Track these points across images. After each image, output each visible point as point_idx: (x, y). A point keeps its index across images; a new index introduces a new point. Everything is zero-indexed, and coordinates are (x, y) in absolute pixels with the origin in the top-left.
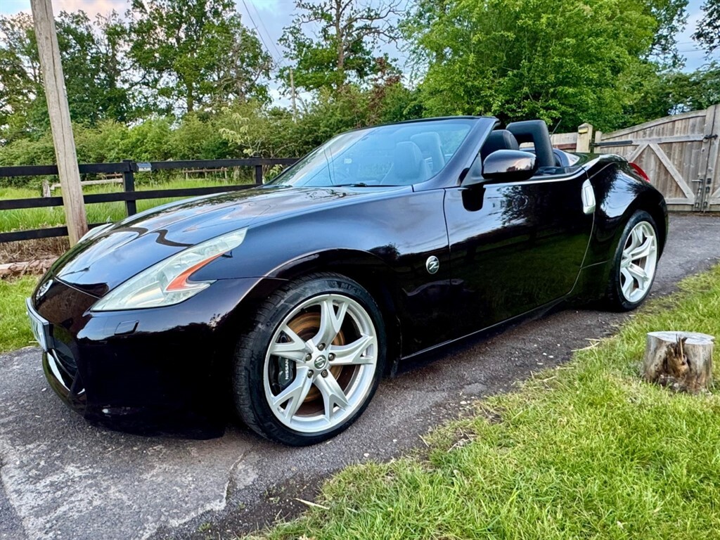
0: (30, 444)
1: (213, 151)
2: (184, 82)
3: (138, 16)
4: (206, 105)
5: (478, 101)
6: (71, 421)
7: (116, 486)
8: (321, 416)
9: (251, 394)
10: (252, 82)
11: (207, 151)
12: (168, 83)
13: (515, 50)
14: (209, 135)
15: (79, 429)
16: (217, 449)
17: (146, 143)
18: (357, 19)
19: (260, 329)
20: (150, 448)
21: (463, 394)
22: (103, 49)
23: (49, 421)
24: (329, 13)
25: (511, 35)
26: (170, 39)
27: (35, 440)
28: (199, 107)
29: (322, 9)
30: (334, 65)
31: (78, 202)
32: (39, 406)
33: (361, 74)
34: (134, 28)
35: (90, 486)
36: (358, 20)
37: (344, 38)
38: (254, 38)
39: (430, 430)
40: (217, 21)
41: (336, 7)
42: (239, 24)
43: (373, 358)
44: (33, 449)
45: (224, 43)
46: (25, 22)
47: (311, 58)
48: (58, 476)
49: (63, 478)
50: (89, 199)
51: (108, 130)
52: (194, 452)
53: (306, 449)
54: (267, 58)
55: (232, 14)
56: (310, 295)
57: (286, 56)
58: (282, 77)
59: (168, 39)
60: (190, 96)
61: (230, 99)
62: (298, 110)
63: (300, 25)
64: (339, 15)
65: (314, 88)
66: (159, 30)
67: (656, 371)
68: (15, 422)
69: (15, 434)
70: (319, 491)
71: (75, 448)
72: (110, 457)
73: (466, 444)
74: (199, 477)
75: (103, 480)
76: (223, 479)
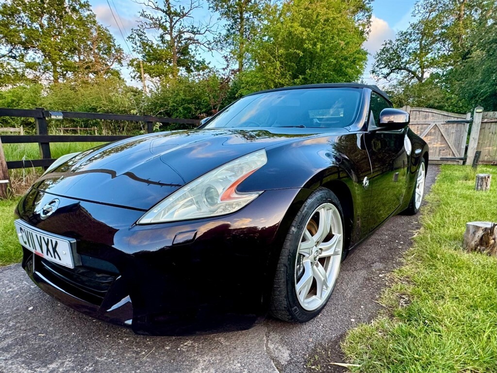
0: (51, 363)
2: (50, 60)
4: (69, 80)
8: (314, 297)
10: (108, 67)
12: (34, 59)
13: (301, 63)
14: (80, 102)
16: (241, 335)
20: (182, 345)
21: (375, 270)
23: (58, 337)
24: (164, 24)
25: (301, 53)
26: (34, 24)
27: (55, 359)
28: (63, 81)
29: (159, 21)
30: (170, 62)
33: (189, 70)
36: (185, 33)
37: (176, 44)
38: (108, 33)
39: (377, 297)
40: (77, 16)
41: (169, 21)
42: (95, 22)
43: (340, 250)
44: (58, 368)
45: (83, 33)
47: (153, 54)
50: (6, 139)
52: (222, 340)
54: (119, 50)
55: (88, 13)
57: (134, 51)
58: (133, 66)
59: (31, 24)
60: (55, 71)
61: (90, 77)
62: (151, 89)
63: (144, 29)
64: (172, 27)
65: (156, 76)
66: (22, 14)
67: (476, 245)
68: (17, 344)
69: (25, 356)
70: (342, 353)
71: (105, 358)
72: (148, 360)
73: (406, 303)
74: (245, 361)
76: (265, 359)
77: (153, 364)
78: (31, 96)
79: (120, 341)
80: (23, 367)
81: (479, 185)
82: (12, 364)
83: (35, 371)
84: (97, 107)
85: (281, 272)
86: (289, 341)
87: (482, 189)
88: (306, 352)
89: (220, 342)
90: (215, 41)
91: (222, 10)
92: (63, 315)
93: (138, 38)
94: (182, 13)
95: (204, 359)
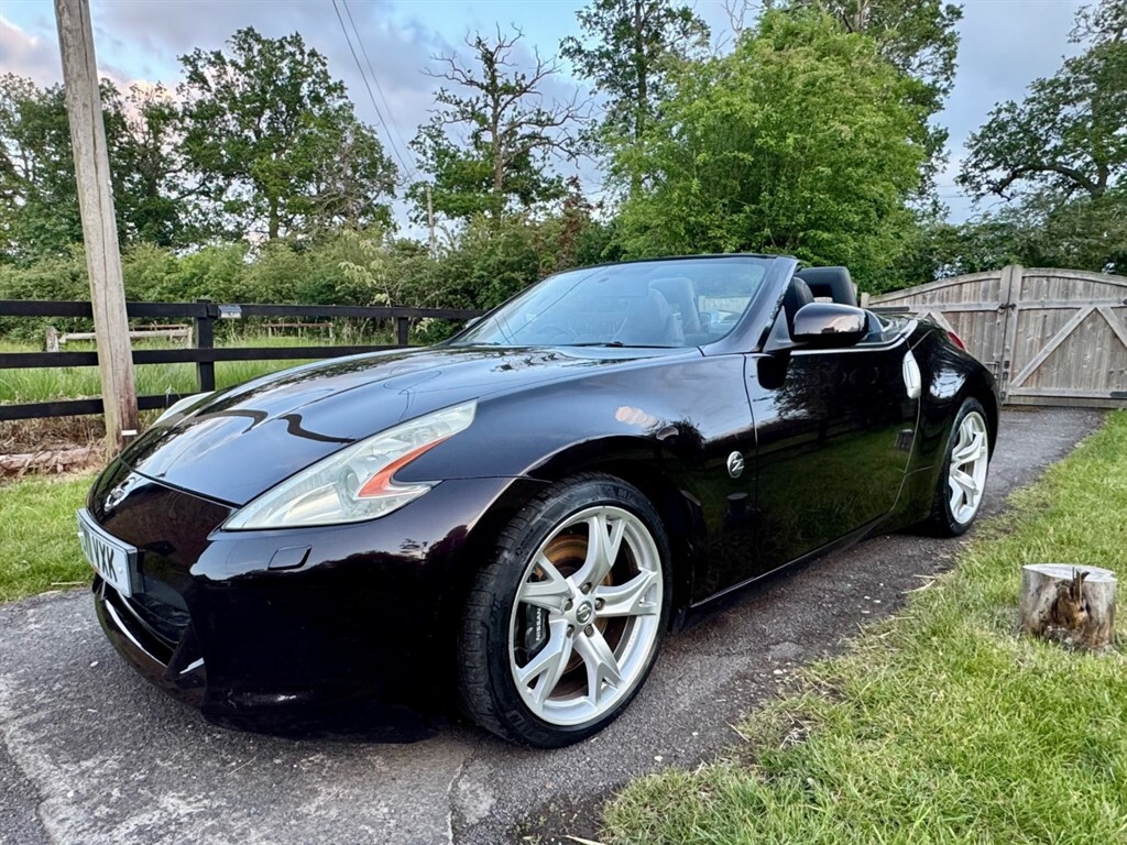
0: (86, 759)
1: (312, 297)
2: (267, 196)
3: (196, 94)
4: (297, 230)
5: (704, 243)
6: (154, 717)
7: (258, 828)
8: (582, 699)
9: (489, 664)
10: (368, 202)
11: (302, 296)
12: (240, 194)
13: (752, 178)
14: (306, 274)
15: (171, 730)
16: (417, 757)
17: (207, 280)
18: (522, 123)
19: (506, 559)
20: (304, 760)
21: (773, 659)
22: (139, 138)
23: (114, 718)
24: (482, 111)
25: (748, 158)
26: (246, 132)
27: (95, 753)
28: (286, 232)
29: (473, 107)
30: (489, 185)
31: (123, 360)
32: (90, 692)
33: (526, 199)
34: (191, 112)
35: (212, 830)
36: (524, 126)
37: (503, 149)
38: (372, 138)
39: (742, 716)
40: (320, 109)
41: (492, 104)
42: (351, 118)
43: (656, 605)
44: (94, 768)
45: (328, 142)
46: (14, 89)
47: (456, 173)
48: (151, 816)
49: (159, 819)
50: (140, 358)
51: (145, 258)
52: (379, 761)
53: (559, 751)
54: (390, 167)
55: (341, 102)
56: (578, 507)
57: (420, 167)
58: (415, 197)
59: (242, 131)
60: (273, 215)
61: (335, 223)
62: (441, 244)
63: (441, 125)
64: (496, 117)
65: (459, 216)
66: (228, 116)
67: (1041, 621)
68: (51, 721)
69: (55, 743)
70: (599, 821)
71: (170, 763)
72: (237, 777)
73: (803, 736)
74: (400, 806)
75: (233, 820)
76: (440, 807)
78: (224, 266)
79: (207, 738)
80: (45, 759)
82: (32, 752)
83: (60, 768)
84: (336, 282)
85: (477, 637)
89: (372, 764)
90: (583, 137)
91: (601, 73)
92: (137, 682)
93: (429, 142)
94: (518, 88)
95: (330, 790)
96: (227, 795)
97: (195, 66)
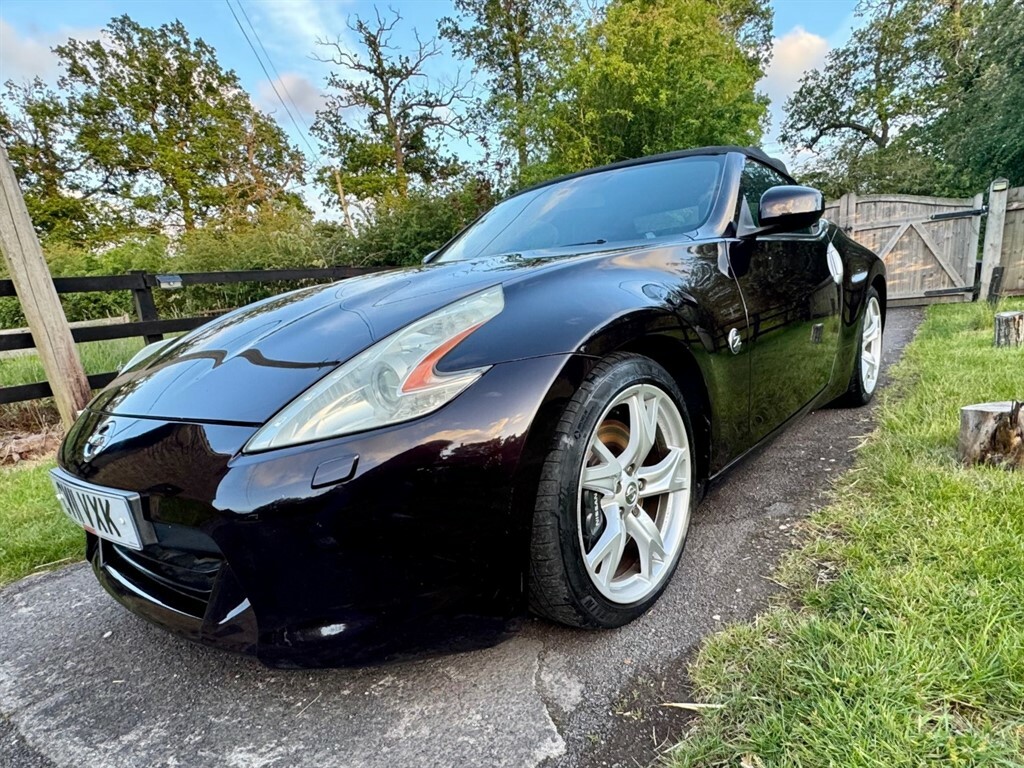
0: (126, 733)
2: (175, 189)
3: (80, 88)
4: (213, 221)
8: (636, 576)
9: (563, 553)
10: (279, 189)
12: (147, 190)
14: (232, 259)
16: (490, 659)
18: (413, 105)
19: (566, 444)
20: (373, 686)
21: (773, 518)
23: (147, 684)
24: (374, 95)
25: (629, 114)
26: (142, 125)
27: (135, 725)
28: (203, 225)
29: (365, 91)
30: (391, 165)
31: (63, 338)
32: (110, 663)
33: (428, 178)
34: (78, 106)
36: (414, 107)
37: (398, 130)
39: (771, 568)
40: (215, 100)
41: (382, 88)
42: (248, 107)
43: (686, 479)
44: (139, 740)
45: (230, 131)
47: (359, 155)
52: (452, 671)
53: (623, 628)
54: (297, 156)
55: (235, 92)
56: (622, 385)
57: (323, 153)
58: (323, 181)
59: (137, 125)
60: (186, 209)
61: (250, 213)
62: (358, 220)
63: (337, 110)
64: (388, 100)
65: (368, 197)
66: (120, 110)
67: (982, 451)
68: (72, 701)
69: (83, 723)
70: (688, 684)
71: (226, 718)
72: (305, 717)
73: (831, 575)
74: (491, 710)
75: (318, 761)
76: (532, 703)
77: (314, 723)
78: (147, 258)
79: (260, 684)
80: (75, 742)
81: (1002, 334)
82: (57, 738)
83: (96, 748)
84: (264, 264)
85: (548, 528)
86: (584, 666)
87: (1008, 343)
88: (615, 685)
89: (446, 676)
90: (470, 116)
91: (479, 53)
92: (163, 644)
93: (328, 127)
94: (404, 70)
95: (413, 710)
96: (302, 737)
97: (73, 58)
